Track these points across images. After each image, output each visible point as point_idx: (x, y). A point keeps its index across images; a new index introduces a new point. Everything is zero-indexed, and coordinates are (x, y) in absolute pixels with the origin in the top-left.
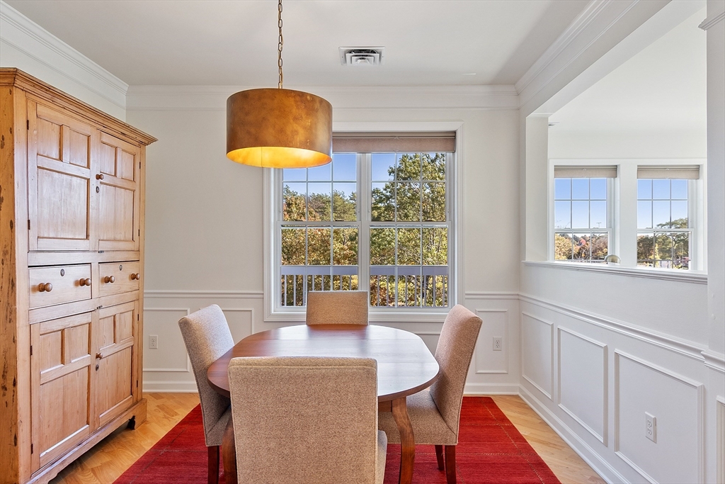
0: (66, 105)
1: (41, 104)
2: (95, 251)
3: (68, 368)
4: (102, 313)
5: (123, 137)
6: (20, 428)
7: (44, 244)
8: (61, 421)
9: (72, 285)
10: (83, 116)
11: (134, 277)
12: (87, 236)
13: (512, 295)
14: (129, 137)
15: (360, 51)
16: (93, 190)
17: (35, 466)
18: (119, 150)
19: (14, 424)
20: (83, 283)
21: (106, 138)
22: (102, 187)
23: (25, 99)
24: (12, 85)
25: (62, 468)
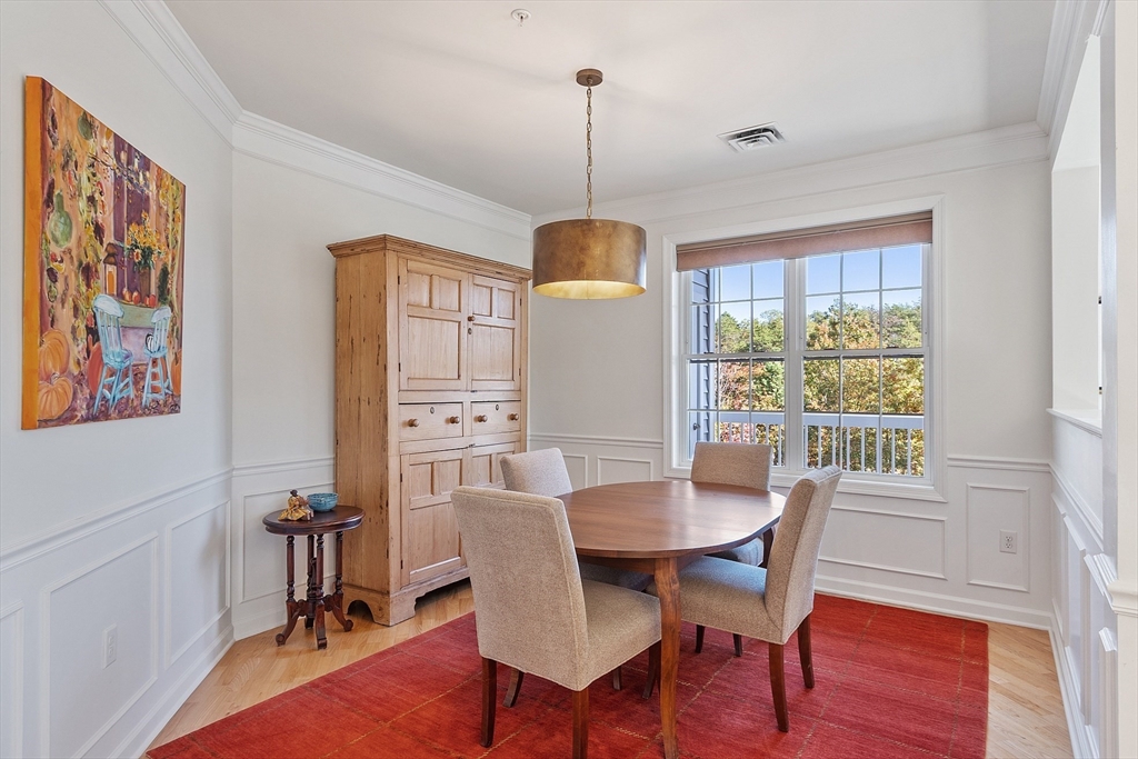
0: (435, 256)
1: (411, 260)
2: (467, 391)
3: (437, 499)
4: (476, 451)
5: (499, 276)
6: (391, 544)
7: (414, 385)
8: (431, 547)
9: (442, 422)
10: (453, 263)
11: (513, 418)
12: (459, 376)
13: (1037, 465)
14: (506, 275)
15: (752, 132)
16: (464, 331)
17: (405, 581)
18: (495, 291)
19: (386, 540)
20: (453, 421)
21: (479, 280)
22: (474, 329)
23: (396, 258)
24: (385, 248)
25: (430, 589)
